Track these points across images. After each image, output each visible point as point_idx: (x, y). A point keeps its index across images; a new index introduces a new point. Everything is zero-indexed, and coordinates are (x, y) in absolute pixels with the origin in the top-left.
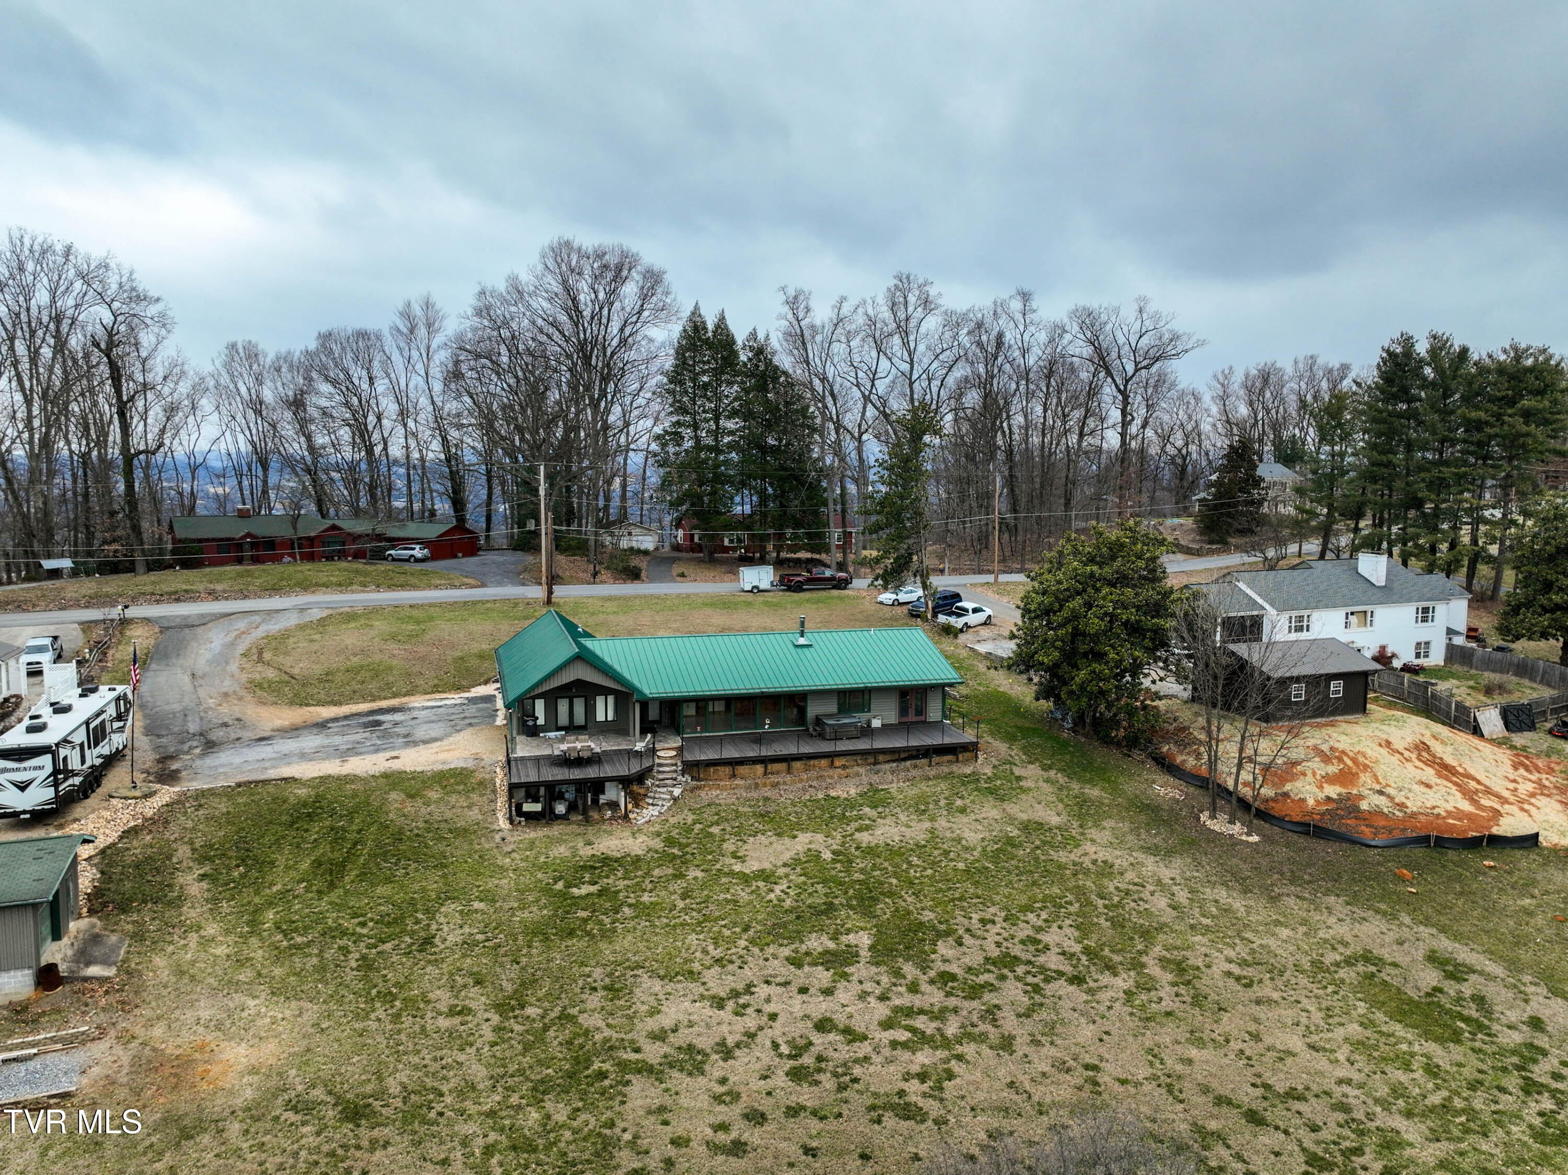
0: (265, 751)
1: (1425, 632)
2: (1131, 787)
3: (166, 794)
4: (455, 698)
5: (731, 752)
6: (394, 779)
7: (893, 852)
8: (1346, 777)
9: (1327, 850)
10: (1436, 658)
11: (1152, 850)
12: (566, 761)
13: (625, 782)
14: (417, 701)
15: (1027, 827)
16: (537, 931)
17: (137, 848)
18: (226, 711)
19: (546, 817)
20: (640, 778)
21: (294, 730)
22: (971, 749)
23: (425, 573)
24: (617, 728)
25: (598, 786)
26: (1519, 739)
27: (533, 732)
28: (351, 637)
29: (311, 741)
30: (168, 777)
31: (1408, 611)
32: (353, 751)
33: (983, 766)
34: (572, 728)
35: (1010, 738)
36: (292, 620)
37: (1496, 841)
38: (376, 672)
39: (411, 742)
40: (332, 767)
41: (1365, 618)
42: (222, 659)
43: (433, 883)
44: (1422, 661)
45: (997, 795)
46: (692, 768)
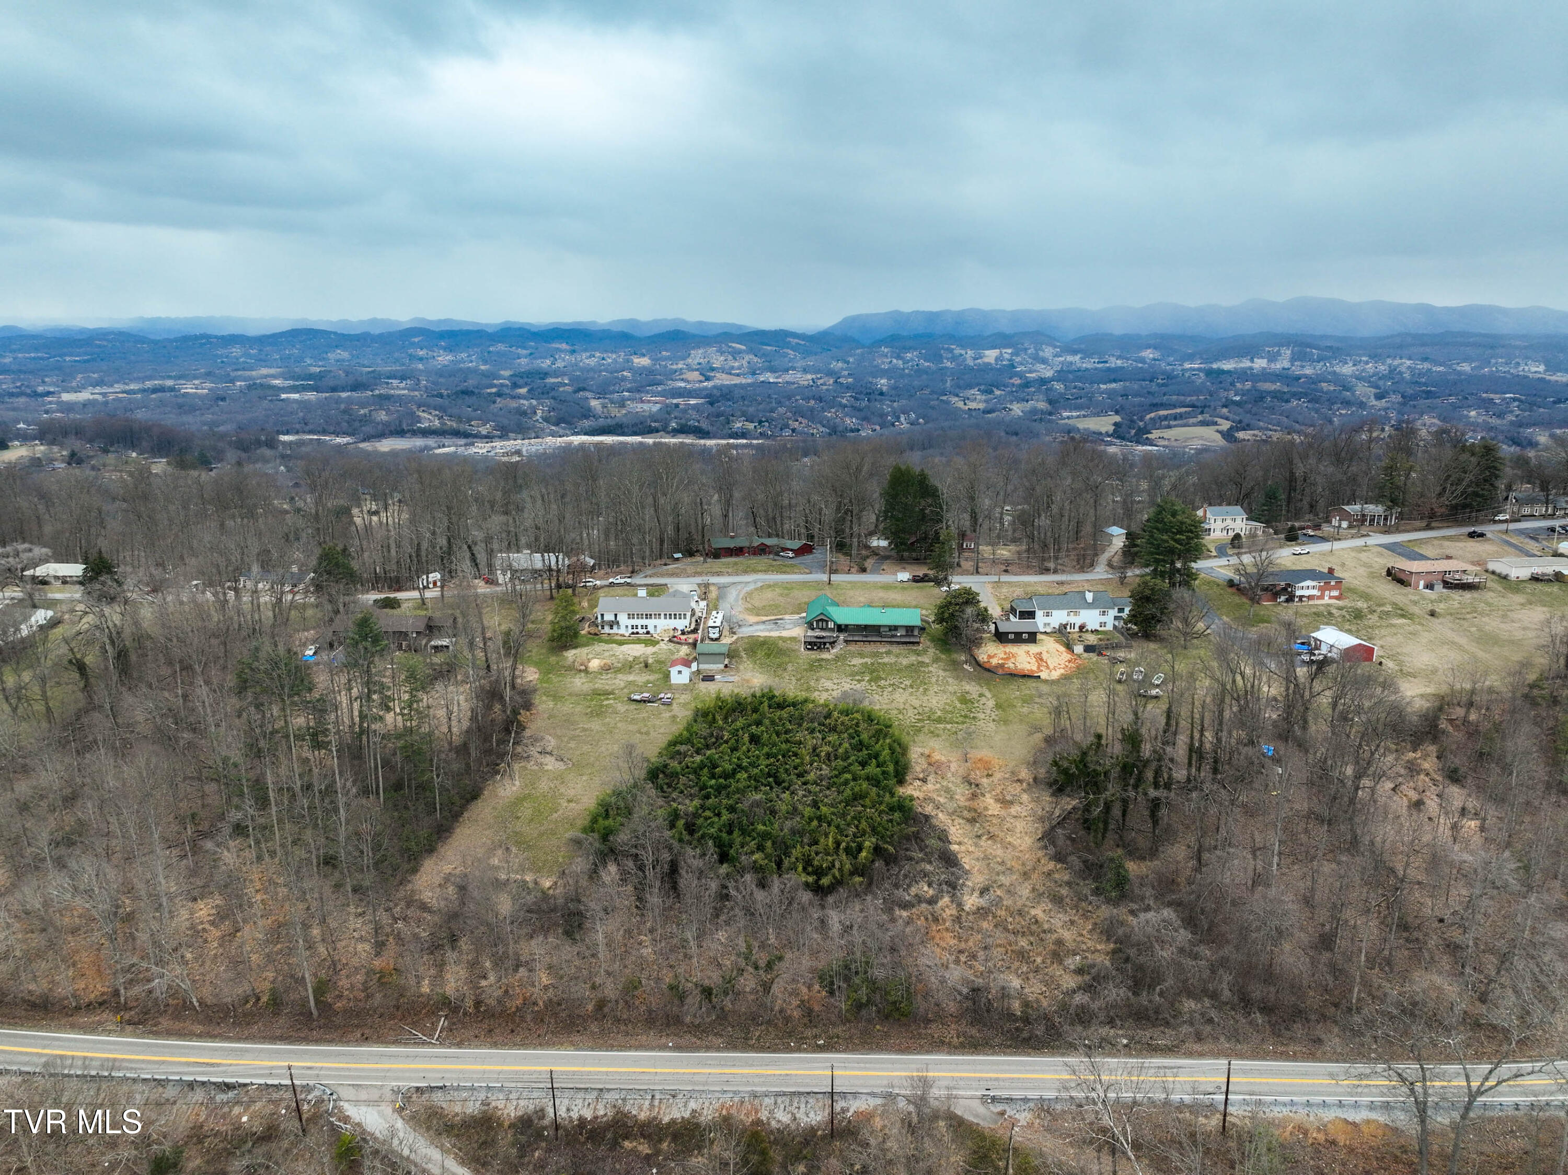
0: (751, 628)
1: (1103, 619)
2: (955, 656)
3: (735, 637)
4: (797, 617)
5: (856, 638)
6: (780, 638)
7: (885, 664)
8: (1008, 659)
9: (987, 674)
10: (1109, 627)
11: (945, 670)
12: (817, 637)
13: (830, 643)
14: (787, 617)
15: (919, 662)
16: (806, 670)
17: (733, 647)
18: (741, 617)
19: (812, 649)
20: (834, 642)
21: (757, 623)
22: (918, 643)
23: (792, 566)
24: (832, 630)
25: (825, 644)
26: (1086, 655)
27: (813, 629)
28: (769, 594)
29: (762, 627)
30: (734, 633)
31: (1097, 612)
32: (771, 630)
33: (920, 647)
34: (822, 629)
35: (932, 640)
36: (752, 587)
37: (1029, 676)
38: (777, 606)
39: (784, 629)
40: (767, 634)
41: (1076, 614)
42: (736, 600)
43: (787, 659)
44: (1103, 629)
45: (918, 655)
46: (846, 641)
